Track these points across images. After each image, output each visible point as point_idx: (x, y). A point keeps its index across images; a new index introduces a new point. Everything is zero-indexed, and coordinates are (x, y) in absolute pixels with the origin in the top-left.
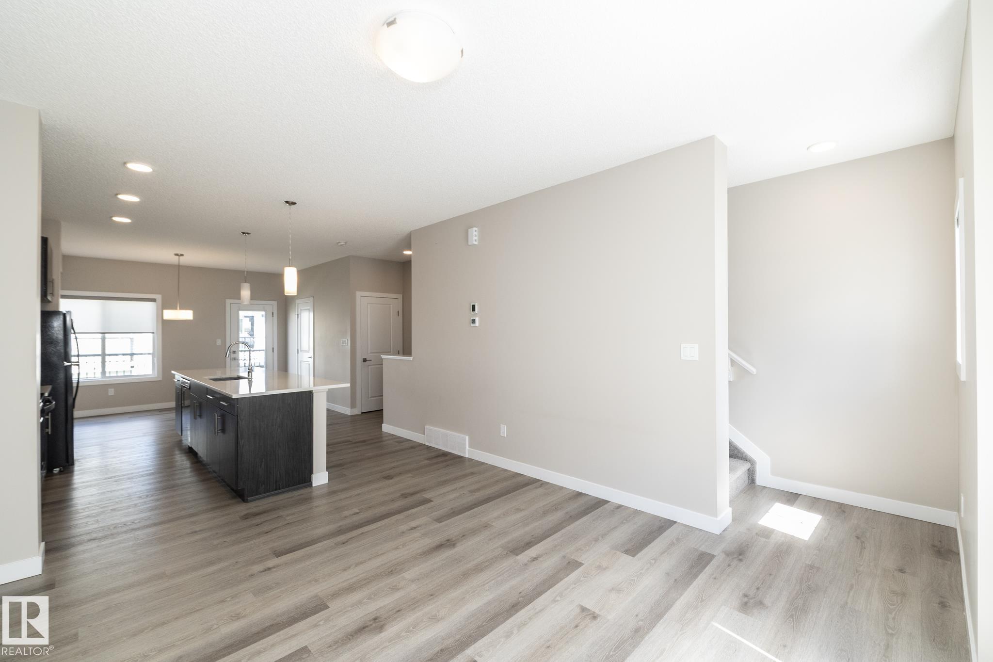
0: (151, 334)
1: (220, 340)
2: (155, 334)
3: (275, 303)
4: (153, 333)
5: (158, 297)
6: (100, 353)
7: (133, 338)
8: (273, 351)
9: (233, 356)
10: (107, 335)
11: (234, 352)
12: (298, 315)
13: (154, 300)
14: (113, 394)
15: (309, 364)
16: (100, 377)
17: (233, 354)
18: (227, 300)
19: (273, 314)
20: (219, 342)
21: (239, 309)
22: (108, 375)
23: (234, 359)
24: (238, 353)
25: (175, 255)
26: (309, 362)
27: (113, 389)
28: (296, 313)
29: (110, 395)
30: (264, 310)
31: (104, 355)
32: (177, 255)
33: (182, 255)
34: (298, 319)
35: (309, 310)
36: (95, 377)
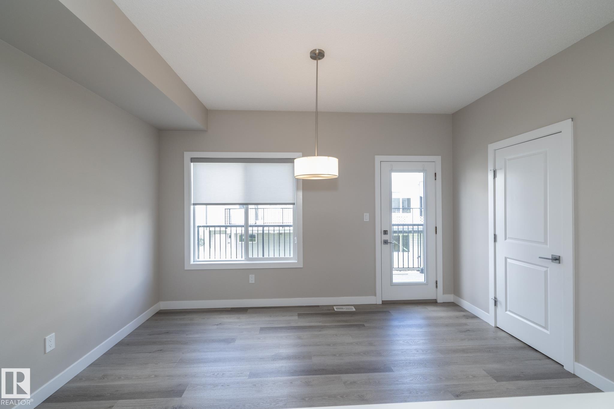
0: (292, 206)
1: (368, 214)
3: (438, 159)
4: (293, 204)
5: (299, 156)
8: (436, 233)
9: (385, 237)
11: (385, 232)
12: (495, 171)
14: (253, 282)
15: (546, 272)
16: (243, 259)
17: (384, 234)
18: (376, 156)
19: (436, 176)
20: (367, 217)
21: (392, 170)
22: (250, 256)
23: (386, 242)
24: (391, 234)
25: (310, 56)
26: (547, 267)
27: (254, 276)
28: (491, 167)
29: (250, 282)
30: (422, 170)
31: (246, 230)
32: (314, 55)
33: (321, 55)
34: (496, 179)
35: (546, 153)
36: (239, 258)
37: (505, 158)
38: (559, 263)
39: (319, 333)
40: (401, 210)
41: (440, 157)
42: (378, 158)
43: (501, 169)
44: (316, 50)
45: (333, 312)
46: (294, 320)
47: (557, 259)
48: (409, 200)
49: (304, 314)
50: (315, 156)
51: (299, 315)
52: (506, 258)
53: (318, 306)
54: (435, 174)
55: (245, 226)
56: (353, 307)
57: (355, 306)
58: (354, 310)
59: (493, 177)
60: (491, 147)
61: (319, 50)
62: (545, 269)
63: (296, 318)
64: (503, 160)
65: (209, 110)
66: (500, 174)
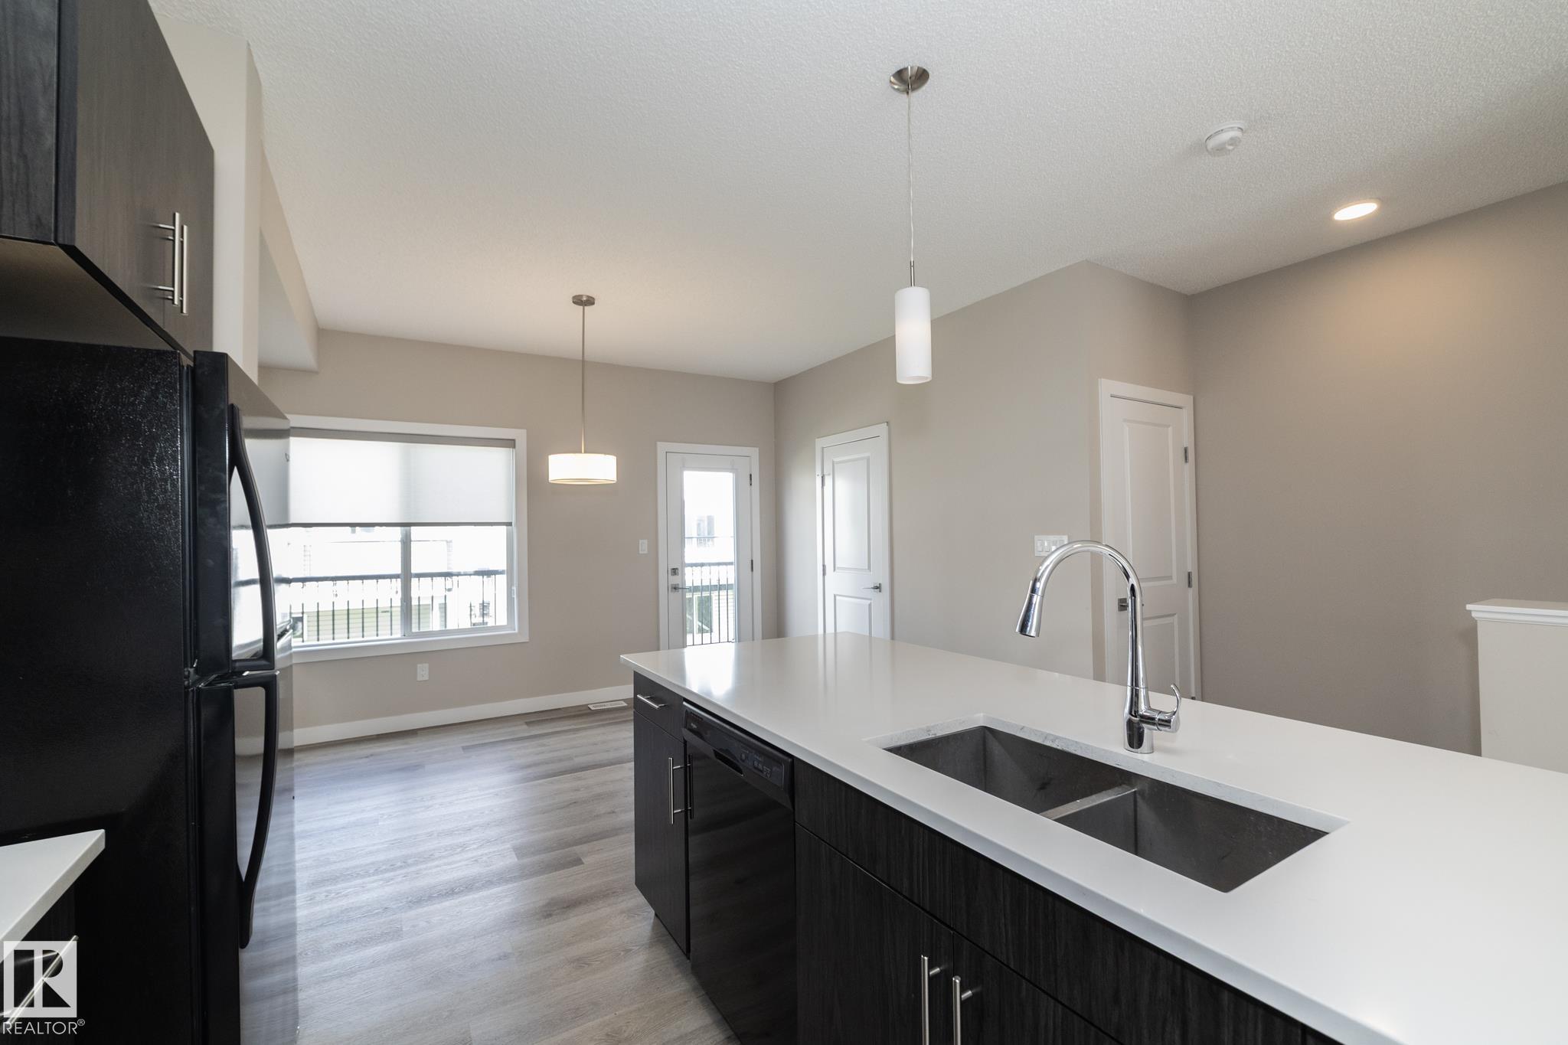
0: (504, 528)
1: (646, 541)
2: (514, 528)
3: (754, 452)
4: (509, 524)
5: (520, 435)
6: (398, 570)
8: (753, 570)
9: (675, 580)
10: (414, 531)
11: (675, 571)
13: (510, 443)
14: (426, 678)
15: (870, 605)
17: (672, 575)
18: (658, 443)
19: (751, 479)
20: (644, 546)
21: (684, 467)
22: (415, 629)
23: (675, 588)
24: (683, 574)
25: (574, 302)
26: (870, 599)
27: (427, 665)
28: (818, 472)
29: (419, 678)
30: (731, 469)
31: (406, 576)
32: (578, 301)
33: (590, 301)
34: (825, 487)
35: (868, 459)
36: (389, 633)
37: (836, 460)
38: (880, 590)
39: (575, 736)
40: (695, 540)
41: (757, 449)
42: (662, 447)
43: (829, 475)
44: (581, 296)
45: (589, 711)
46: (523, 730)
47: (878, 588)
48: (710, 520)
49: (539, 721)
50: (581, 452)
51: (529, 723)
52: (835, 596)
53: (559, 709)
54: (751, 475)
55: (402, 577)
56: (622, 702)
57: (624, 700)
58: (625, 704)
59: (821, 485)
60: (820, 443)
61: (588, 297)
62: (869, 602)
64: (833, 462)
65: (323, 329)
66: (828, 481)
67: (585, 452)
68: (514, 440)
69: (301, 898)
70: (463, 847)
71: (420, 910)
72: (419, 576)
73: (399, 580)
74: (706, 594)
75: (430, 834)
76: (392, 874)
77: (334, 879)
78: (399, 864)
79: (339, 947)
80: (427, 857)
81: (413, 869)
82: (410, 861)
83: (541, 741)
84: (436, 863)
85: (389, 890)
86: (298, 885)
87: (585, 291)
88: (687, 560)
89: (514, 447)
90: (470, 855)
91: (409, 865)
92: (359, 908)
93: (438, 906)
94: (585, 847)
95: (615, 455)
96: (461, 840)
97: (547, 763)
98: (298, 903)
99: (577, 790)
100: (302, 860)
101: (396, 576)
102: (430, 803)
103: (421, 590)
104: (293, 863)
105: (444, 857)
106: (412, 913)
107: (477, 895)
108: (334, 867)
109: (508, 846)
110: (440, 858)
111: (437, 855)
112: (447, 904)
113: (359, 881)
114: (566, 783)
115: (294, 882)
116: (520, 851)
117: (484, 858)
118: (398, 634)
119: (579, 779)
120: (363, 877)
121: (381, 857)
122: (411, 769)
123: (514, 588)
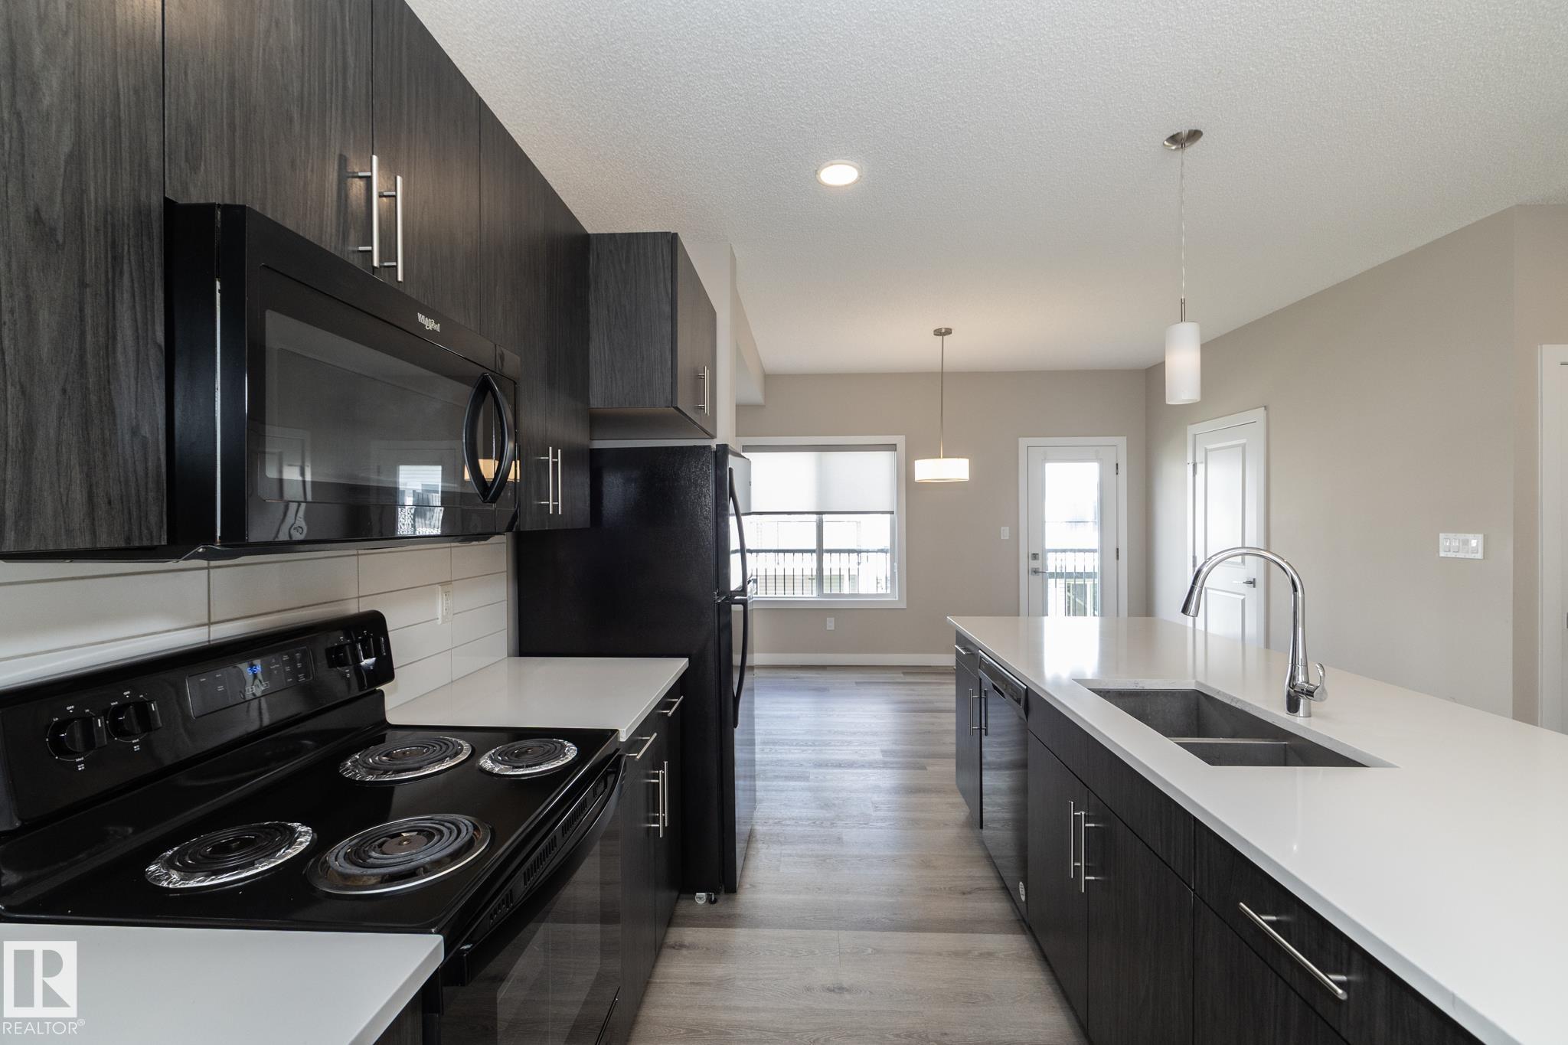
0: (888, 515)
1: (1007, 528)
2: (895, 516)
3: (1121, 442)
4: (892, 513)
5: (899, 440)
6: (815, 547)
7: (860, 522)
8: (1118, 558)
9: (1035, 564)
10: (825, 517)
11: (1035, 556)
12: (1195, 466)
13: (892, 447)
14: (832, 628)
15: (1243, 601)
16: (815, 595)
17: (1033, 560)
18: (1020, 439)
19: (1117, 468)
20: (1005, 533)
21: (1046, 460)
22: (826, 590)
23: (1036, 572)
24: (1045, 559)
25: (935, 334)
26: (1244, 595)
27: (833, 619)
28: (1190, 460)
29: (828, 628)
30: (1097, 458)
31: (820, 551)
32: (938, 333)
33: (948, 332)
34: (1197, 476)
35: (1244, 446)
36: (808, 593)
37: (1209, 447)
38: (1254, 587)
39: (938, 687)
41: (1125, 439)
42: (1024, 442)
44: (941, 328)
45: (952, 671)
46: (899, 677)
47: (1252, 583)
48: (1076, 507)
49: (913, 673)
50: (940, 457)
51: (904, 673)
53: (930, 666)
54: (1117, 465)
55: (817, 551)
59: (1192, 474)
60: (1192, 430)
61: (946, 329)
62: (1242, 597)
63: (902, 675)
64: (1206, 450)
65: (769, 375)
66: (1200, 468)
67: (943, 457)
68: (895, 445)
69: (758, 748)
70: (849, 743)
71: (821, 770)
72: (830, 551)
73: (814, 555)
74: (1079, 582)
75: (830, 731)
76: (806, 748)
77: (774, 743)
78: (810, 743)
79: (776, 777)
80: (827, 744)
81: (817, 748)
82: (817, 743)
83: (912, 687)
84: (832, 748)
85: (804, 756)
86: (756, 742)
87: (943, 325)
88: (1048, 546)
89: (896, 450)
90: (853, 748)
91: (815, 746)
92: (787, 761)
93: (831, 771)
94: (931, 761)
95: (967, 458)
96: (849, 738)
97: (918, 703)
98: (757, 751)
99: (933, 724)
100: (759, 730)
101: (811, 551)
102: (831, 713)
103: (831, 563)
104: (754, 730)
105: (838, 746)
106: (815, 771)
107: (855, 771)
108: (774, 737)
109: (878, 748)
110: (835, 746)
111: (833, 743)
112: (836, 771)
113: (786, 747)
114: (926, 718)
115: (754, 740)
116: (884, 752)
117: (862, 752)
118: (815, 594)
119: (936, 717)
120: (790, 746)
121: (800, 737)
122: (821, 690)
123: (896, 564)
